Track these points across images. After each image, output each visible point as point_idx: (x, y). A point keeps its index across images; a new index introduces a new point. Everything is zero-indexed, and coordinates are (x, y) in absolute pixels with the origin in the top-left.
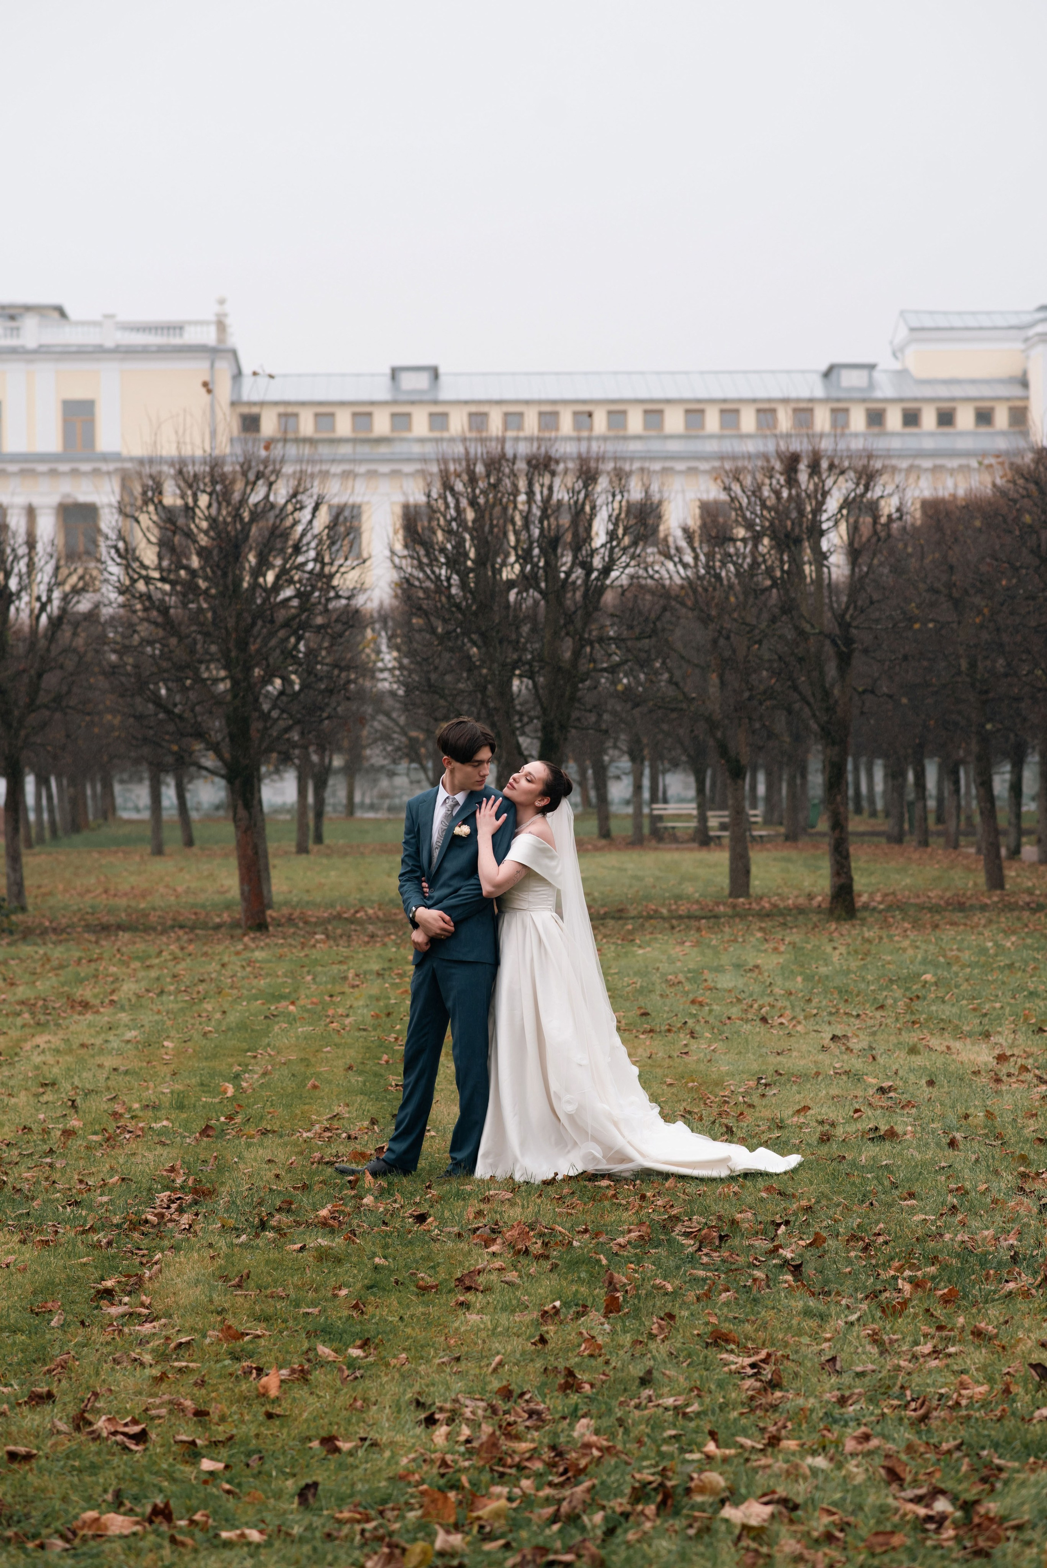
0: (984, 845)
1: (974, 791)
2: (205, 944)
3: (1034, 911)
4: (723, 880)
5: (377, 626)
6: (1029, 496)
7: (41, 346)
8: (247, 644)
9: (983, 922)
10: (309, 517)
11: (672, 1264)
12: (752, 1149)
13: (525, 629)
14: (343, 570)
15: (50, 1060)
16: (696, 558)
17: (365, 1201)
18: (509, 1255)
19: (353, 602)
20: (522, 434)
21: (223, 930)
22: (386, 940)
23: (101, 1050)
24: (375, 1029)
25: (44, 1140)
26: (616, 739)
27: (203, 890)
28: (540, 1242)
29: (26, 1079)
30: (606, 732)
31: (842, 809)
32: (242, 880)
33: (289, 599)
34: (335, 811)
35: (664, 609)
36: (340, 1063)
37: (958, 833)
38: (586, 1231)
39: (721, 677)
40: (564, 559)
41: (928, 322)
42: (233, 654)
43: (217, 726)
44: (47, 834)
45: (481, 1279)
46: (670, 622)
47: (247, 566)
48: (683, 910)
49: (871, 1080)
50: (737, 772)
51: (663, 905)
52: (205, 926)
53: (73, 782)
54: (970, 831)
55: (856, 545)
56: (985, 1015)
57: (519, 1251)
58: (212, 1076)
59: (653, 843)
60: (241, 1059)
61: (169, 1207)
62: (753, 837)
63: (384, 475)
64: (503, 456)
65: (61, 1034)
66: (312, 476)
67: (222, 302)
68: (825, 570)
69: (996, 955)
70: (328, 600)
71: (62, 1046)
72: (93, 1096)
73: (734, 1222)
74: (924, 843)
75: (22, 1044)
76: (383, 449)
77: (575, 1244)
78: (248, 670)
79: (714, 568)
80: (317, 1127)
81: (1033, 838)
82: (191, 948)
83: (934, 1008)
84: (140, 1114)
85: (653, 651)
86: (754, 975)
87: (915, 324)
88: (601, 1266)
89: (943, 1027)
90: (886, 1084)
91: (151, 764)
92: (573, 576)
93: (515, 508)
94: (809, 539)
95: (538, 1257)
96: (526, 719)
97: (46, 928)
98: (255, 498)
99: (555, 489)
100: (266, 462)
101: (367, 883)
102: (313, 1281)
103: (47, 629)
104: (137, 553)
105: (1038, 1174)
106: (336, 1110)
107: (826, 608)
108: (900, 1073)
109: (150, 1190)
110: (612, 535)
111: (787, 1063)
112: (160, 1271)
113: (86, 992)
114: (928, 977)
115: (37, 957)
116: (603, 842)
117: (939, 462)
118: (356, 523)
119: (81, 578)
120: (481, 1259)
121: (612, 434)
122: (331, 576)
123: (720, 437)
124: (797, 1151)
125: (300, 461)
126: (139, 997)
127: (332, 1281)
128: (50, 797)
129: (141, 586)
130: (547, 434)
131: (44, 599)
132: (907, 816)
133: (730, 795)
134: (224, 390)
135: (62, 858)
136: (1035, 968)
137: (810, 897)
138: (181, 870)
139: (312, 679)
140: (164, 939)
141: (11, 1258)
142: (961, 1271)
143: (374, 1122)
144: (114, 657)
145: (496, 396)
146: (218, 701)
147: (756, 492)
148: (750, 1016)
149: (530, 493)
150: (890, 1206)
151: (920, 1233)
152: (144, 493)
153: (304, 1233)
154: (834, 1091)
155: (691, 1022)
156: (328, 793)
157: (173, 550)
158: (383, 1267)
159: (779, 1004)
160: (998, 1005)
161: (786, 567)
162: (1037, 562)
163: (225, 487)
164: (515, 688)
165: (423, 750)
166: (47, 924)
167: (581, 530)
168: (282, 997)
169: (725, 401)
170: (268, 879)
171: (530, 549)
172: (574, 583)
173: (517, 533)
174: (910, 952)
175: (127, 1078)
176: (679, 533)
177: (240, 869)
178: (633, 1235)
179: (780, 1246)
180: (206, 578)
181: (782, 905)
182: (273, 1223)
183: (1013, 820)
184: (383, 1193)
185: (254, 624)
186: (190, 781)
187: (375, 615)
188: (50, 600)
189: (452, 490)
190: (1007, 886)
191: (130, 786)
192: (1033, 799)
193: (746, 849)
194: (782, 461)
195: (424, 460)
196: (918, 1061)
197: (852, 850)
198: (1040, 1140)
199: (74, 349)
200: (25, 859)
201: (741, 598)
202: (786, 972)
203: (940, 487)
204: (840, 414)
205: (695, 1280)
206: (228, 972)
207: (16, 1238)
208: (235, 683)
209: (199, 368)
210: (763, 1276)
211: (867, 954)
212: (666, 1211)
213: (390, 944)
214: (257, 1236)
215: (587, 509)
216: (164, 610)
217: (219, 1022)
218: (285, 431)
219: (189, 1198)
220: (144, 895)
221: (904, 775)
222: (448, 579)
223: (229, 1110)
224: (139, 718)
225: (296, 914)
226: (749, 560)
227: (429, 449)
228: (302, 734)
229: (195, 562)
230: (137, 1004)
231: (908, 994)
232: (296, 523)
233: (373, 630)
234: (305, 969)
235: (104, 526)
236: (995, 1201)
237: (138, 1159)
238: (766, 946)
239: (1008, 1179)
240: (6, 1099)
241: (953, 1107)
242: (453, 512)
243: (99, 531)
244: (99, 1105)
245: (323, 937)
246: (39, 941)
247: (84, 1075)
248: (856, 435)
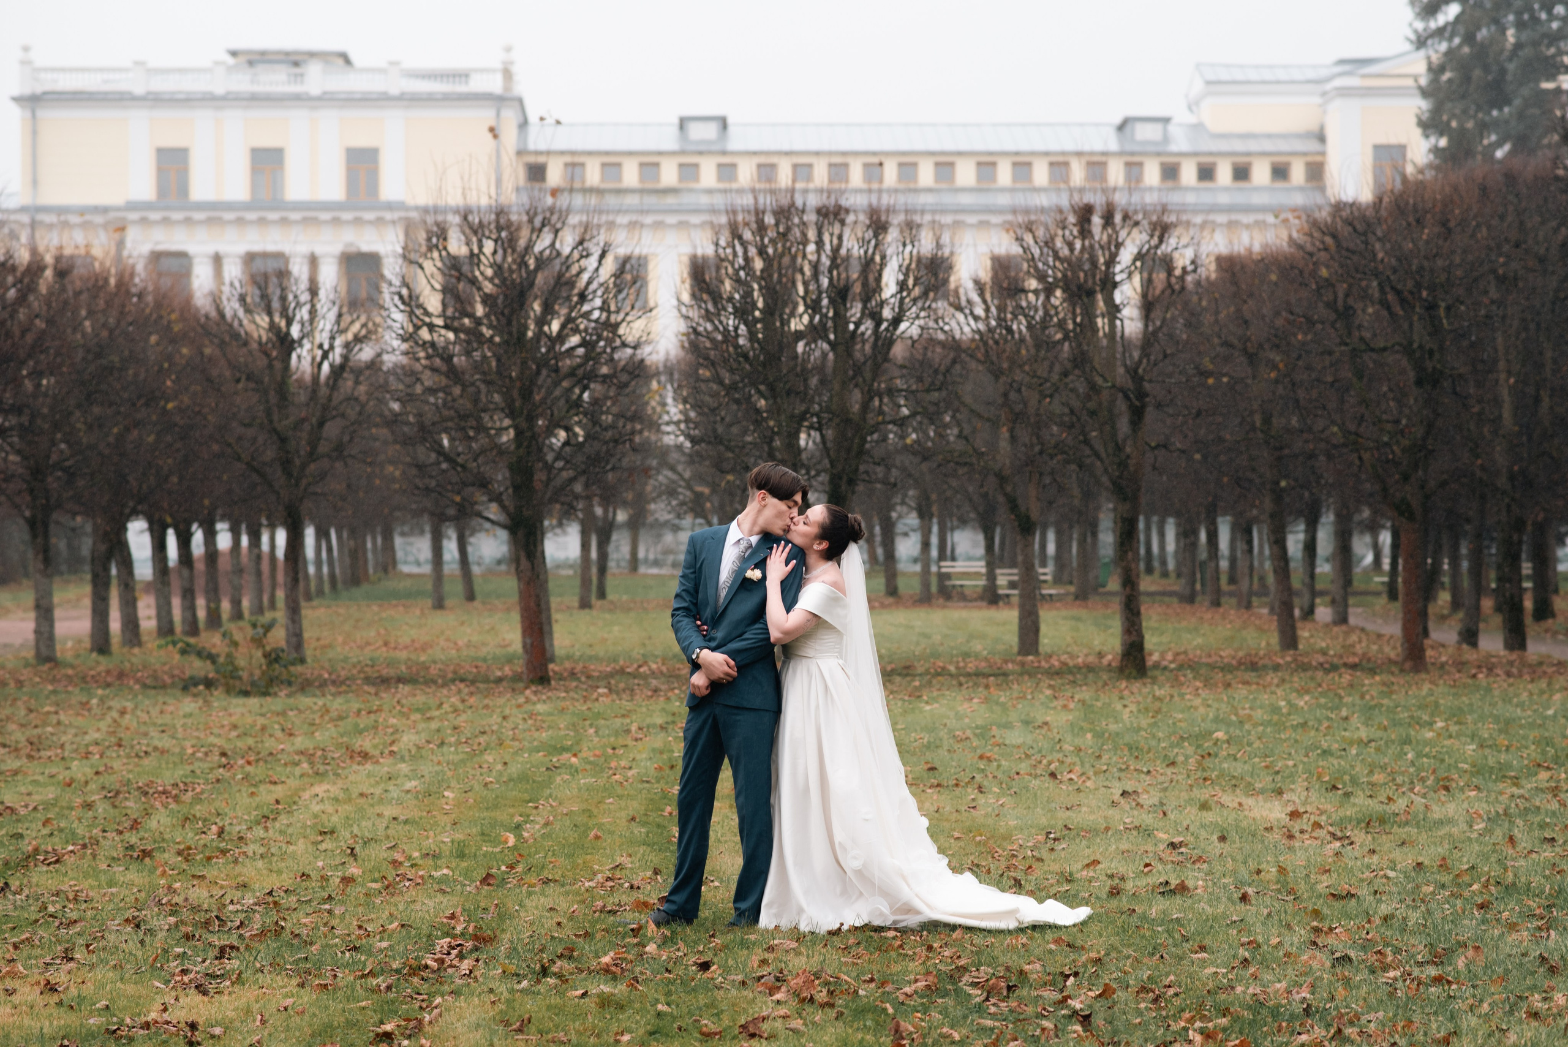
0: (1277, 604)
1: (1267, 552)
2: (486, 697)
3: (1327, 671)
4: (1011, 637)
5: (663, 378)
6: (1326, 249)
7: (325, 93)
8: (531, 393)
9: (1276, 681)
10: (595, 265)
11: (959, 1013)
12: (1041, 901)
13: (814, 381)
14: (629, 318)
15: (330, 809)
16: (987, 310)
17: (648, 949)
18: (794, 1003)
19: (639, 352)
20: (811, 186)
21: (504, 683)
22: (670, 694)
23: (381, 800)
24: (658, 782)
25: (323, 888)
26: (905, 496)
27: (484, 644)
28: (825, 991)
29: (304, 827)
30: (895, 485)
31: (1133, 566)
32: (525, 633)
33: (573, 349)
34: (618, 566)
35: (954, 362)
36: (623, 814)
37: (1251, 593)
38: (872, 980)
39: (1011, 431)
40: (853, 311)
41: (1224, 76)
42: (517, 404)
43: (501, 477)
44: (327, 587)
45: (765, 1026)
46: (961, 375)
47: (532, 314)
48: (971, 667)
49: (1162, 835)
50: (1026, 527)
51: (951, 663)
52: (486, 680)
53: (353, 532)
54: (1264, 591)
55: (1150, 298)
56: (1277, 773)
57: (804, 999)
58: (493, 826)
59: (941, 601)
60: (521, 809)
61: (449, 954)
62: (1043, 596)
63: (671, 226)
64: (792, 204)
65: (340, 783)
66: (599, 226)
67: (508, 49)
68: (1118, 323)
69: (1289, 714)
70: (614, 349)
71: (341, 796)
72: (373, 844)
73: (1021, 973)
74: (1216, 603)
75: (301, 794)
76: (671, 200)
77: (861, 992)
78: (531, 419)
79: (1005, 320)
80: (599, 876)
81: (1328, 599)
82: (472, 701)
83: (1225, 765)
84: (420, 862)
85: (942, 404)
86: (1043, 731)
87: (1211, 77)
88: (887, 1015)
89: (1235, 783)
90: (1176, 840)
91: (432, 514)
92: (862, 328)
93: (804, 256)
94: (1102, 290)
95: (822, 1006)
96: (813, 473)
97: (325, 680)
98: (543, 243)
99: (845, 238)
100: (552, 210)
101: (650, 638)
102: (595, 1026)
103: (328, 378)
104: (421, 300)
105: (1331, 929)
106: (619, 860)
107: (1119, 363)
108: (1191, 828)
109: (429, 936)
110: (902, 286)
111: (1076, 818)
112: (440, 1015)
113: (366, 743)
114: (1220, 735)
115: (316, 708)
116: (891, 600)
117: (1234, 217)
118: (642, 274)
119: (364, 325)
120: (765, 1006)
121: (902, 186)
122: (617, 325)
123: (1012, 190)
124: (1087, 904)
125: (585, 210)
126: (419, 748)
127: (614, 1028)
128: (330, 549)
129: (425, 334)
130: (836, 186)
131: (326, 346)
132: (1198, 576)
133: (1018, 551)
134: (510, 136)
135: (342, 611)
136: (1329, 727)
137: (1100, 655)
138: (462, 623)
139: (597, 428)
140: (445, 691)
141: (289, 1001)
142: (1252, 1023)
143: (656, 872)
144: (396, 406)
145: (786, 147)
146: (501, 451)
147: (1049, 243)
148: (1039, 772)
149: (820, 243)
150: (1181, 958)
151: (1210, 986)
152: (429, 239)
153: (585, 980)
154: (1124, 846)
155: (978, 777)
156: (611, 548)
157: (458, 298)
158: (666, 1014)
159: (1069, 760)
160: (1291, 763)
161: (1078, 320)
162: (1333, 316)
163: (511, 233)
164: (802, 443)
165: (708, 505)
166: (326, 676)
167: (871, 278)
168: (564, 749)
169: (1017, 154)
170: (551, 633)
171: (818, 300)
172: (863, 334)
173: (806, 284)
174: (1202, 710)
175: (407, 827)
176: (970, 285)
177: (523, 622)
178: (920, 984)
179: (1069, 997)
180: (490, 326)
181: (1071, 663)
182: (555, 969)
183: (1307, 580)
184: (665, 942)
185: (538, 373)
186: (472, 535)
187: (661, 369)
188: (332, 347)
189: (740, 238)
190: (1301, 647)
191: (412, 539)
192: (1327, 560)
193: (1035, 606)
194: (1075, 212)
195: (713, 211)
196: (1209, 817)
197: (1143, 609)
198: (1334, 895)
199: (358, 96)
200: (304, 612)
201: (1033, 351)
202: (1076, 729)
203: (1236, 241)
204: (1133, 168)
205: (983, 1030)
206: (509, 724)
207: (295, 982)
208: (519, 433)
209: (486, 116)
210: (1052, 1026)
211: (1158, 711)
212: (953, 962)
213: (673, 698)
214: (538, 982)
215: (878, 258)
216: (448, 359)
217: (500, 774)
218: (572, 179)
219: (469, 945)
220: (424, 648)
221: (1195, 533)
222: (736, 328)
223: (510, 858)
224: (420, 467)
225: (579, 668)
226: (1041, 313)
227: (719, 201)
228: (587, 486)
229: (480, 310)
230: (417, 755)
231: (1200, 751)
232: (582, 271)
233: (659, 382)
234: (588, 723)
235: (388, 272)
236: (1288, 955)
237: (418, 906)
238: (1055, 703)
239: (1301, 933)
240: (284, 846)
241: (1245, 863)
242: (741, 261)
243: (382, 276)
244: (379, 853)
245: (606, 691)
246: (318, 693)
247: (364, 823)
248: (1151, 189)
